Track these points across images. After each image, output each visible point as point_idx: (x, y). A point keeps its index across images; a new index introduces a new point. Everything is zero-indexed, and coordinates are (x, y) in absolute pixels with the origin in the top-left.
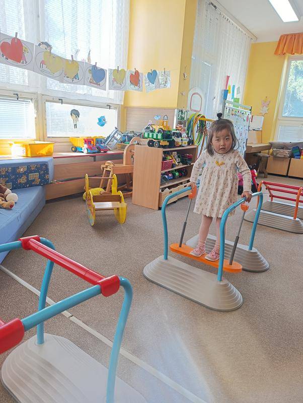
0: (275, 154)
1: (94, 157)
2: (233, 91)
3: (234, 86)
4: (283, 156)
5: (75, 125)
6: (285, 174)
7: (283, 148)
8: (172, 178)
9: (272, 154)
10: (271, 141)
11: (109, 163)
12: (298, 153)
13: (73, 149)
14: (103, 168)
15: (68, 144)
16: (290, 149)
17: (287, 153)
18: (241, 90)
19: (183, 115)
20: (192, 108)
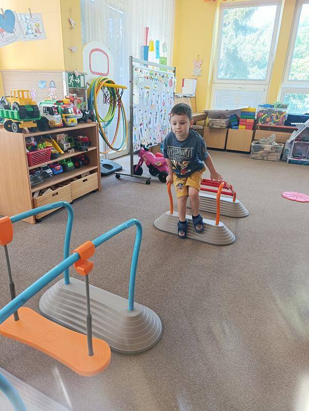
0: (211, 124)
2: (158, 49)
3: (158, 42)
4: (219, 127)
6: (223, 148)
7: (219, 117)
8: (62, 171)
9: (208, 125)
10: (207, 109)
12: (236, 123)
16: (227, 118)
17: (223, 122)
18: (168, 47)
19: (78, 81)
20: (93, 70)
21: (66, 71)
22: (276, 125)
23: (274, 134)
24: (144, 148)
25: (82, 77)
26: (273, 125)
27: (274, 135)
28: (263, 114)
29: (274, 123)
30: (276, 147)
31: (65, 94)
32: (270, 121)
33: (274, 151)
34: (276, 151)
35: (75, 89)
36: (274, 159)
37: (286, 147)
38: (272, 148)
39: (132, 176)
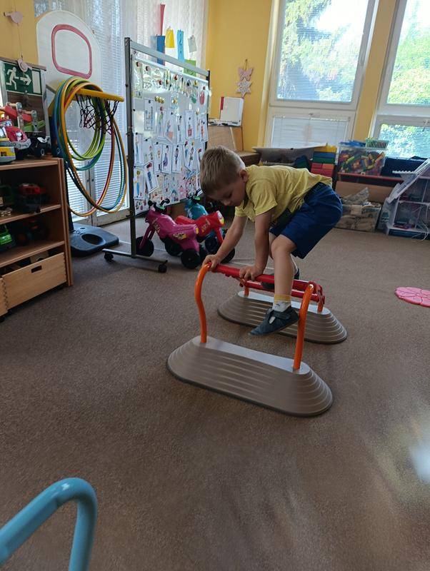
2: (181, 44)
3: (181, 34)
10: (259, 147)
18: (198, 45)
19: (27, 80)
20: (60, 64)
22: (369, 174)
23: (366, 188)
24: (155, 206)
25: (35, 75)
26: (363, 174)
28: (347, 156)
29: (364, 171)
30: (369, 210)
32: (358, 168)
33: (367, 215)
34: (370, 216)
35: (20, 94)
36: (366, 229)
37: (385, 210)
38: (363, 211)
39: (132, 256)
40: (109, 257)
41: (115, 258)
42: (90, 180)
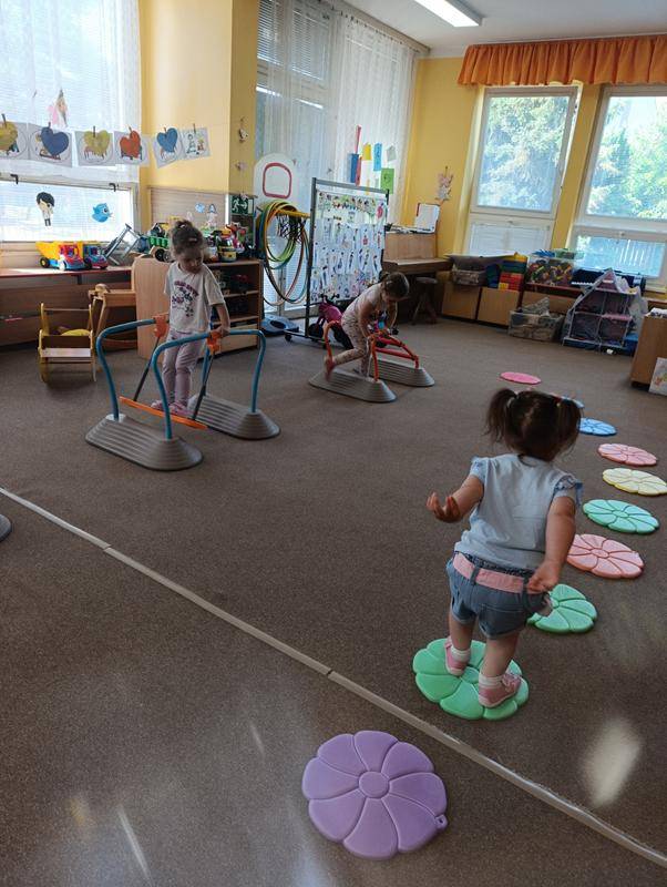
0: (455, 279)
1: (78, 276)
2: (378, 155)
3: (379, 147)
4: (467, 283)
5: (48, 222)
6: (472, 317)
7: (469, 268)
11: (101, 288)
12: (495, 279)
13: (44, 263)
14: (92, 296)
15: (36, 253)
16: (481, 270)
17: (475, 275)
18: (398, 153)
19: (244, 206)
20: (267, 191)
21: (230, 194)
22: (558, 285)
24: (327, 299)
25: (250, 201)
26: (552, 285)
27: (546, 299)
28: (538, 266)
29: (553, 282)
30: (546, 319)
31: (227, 222)
32: (548, 278)
33: (543, 325)
34: (547, 326)
35: (240, 216)
36: (543, 339)
38: (540, 321)
39: (306, 337)
40: (288, 338)
41: (294, 338)
42: (282, 279)
